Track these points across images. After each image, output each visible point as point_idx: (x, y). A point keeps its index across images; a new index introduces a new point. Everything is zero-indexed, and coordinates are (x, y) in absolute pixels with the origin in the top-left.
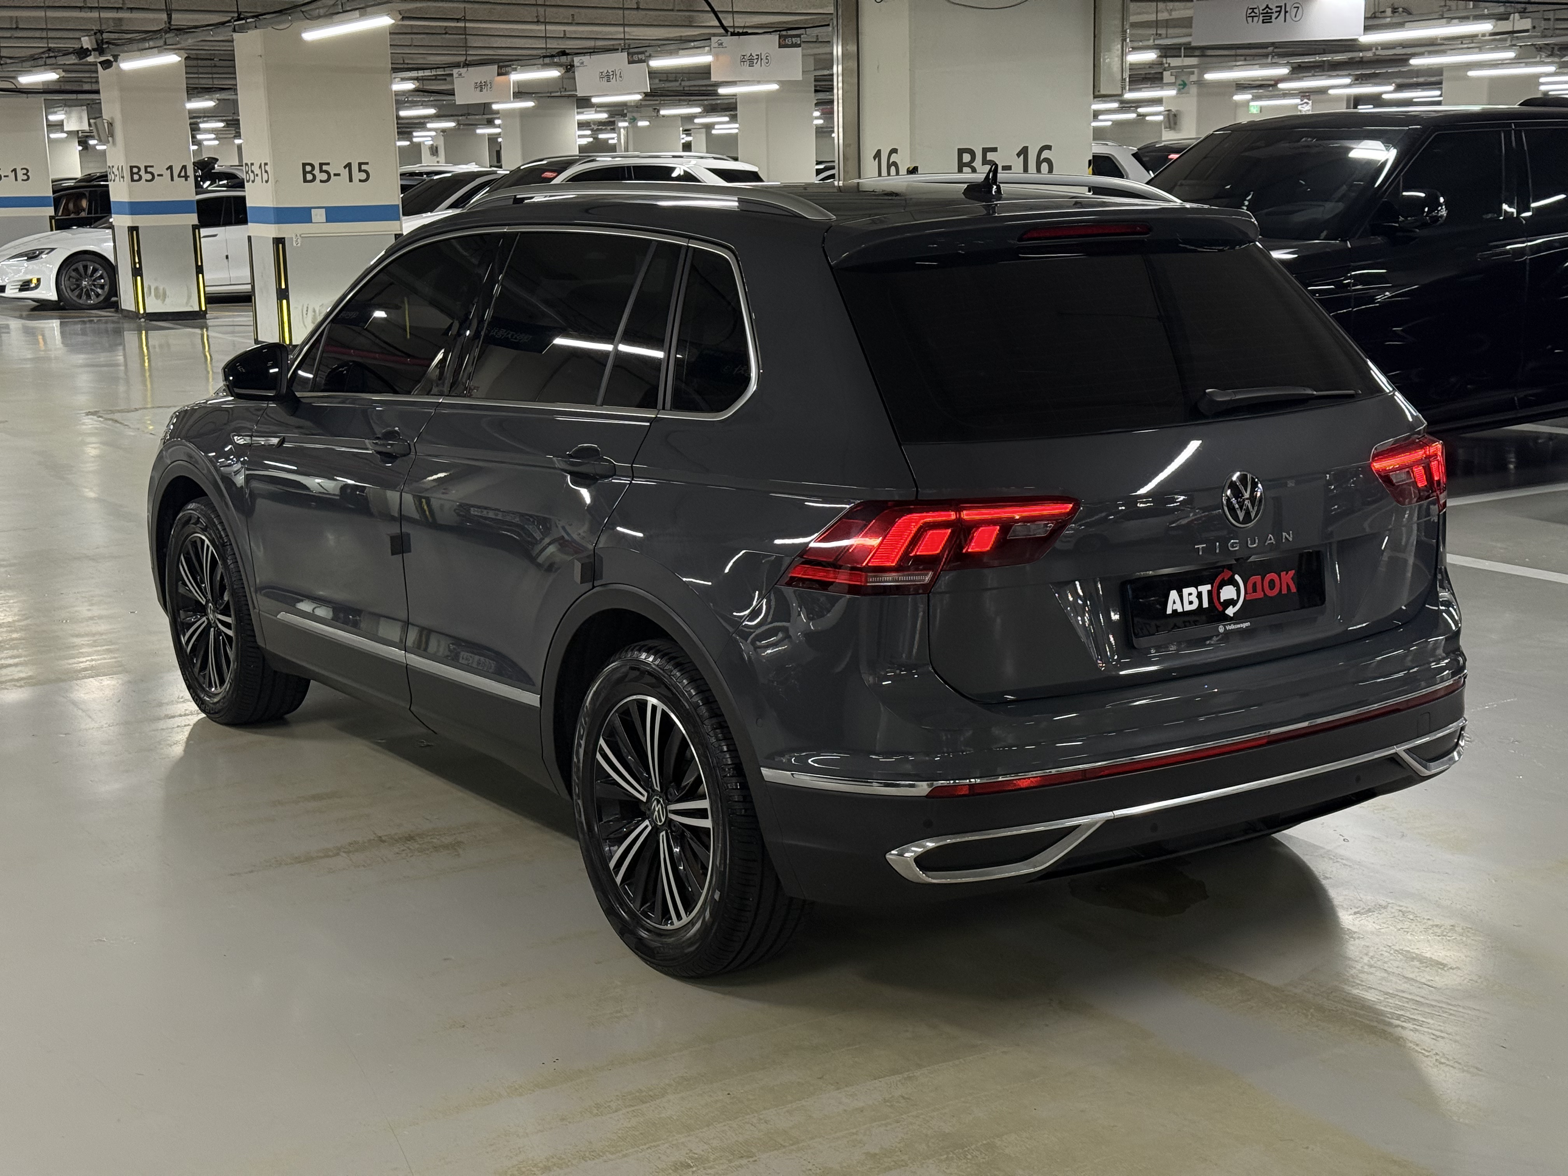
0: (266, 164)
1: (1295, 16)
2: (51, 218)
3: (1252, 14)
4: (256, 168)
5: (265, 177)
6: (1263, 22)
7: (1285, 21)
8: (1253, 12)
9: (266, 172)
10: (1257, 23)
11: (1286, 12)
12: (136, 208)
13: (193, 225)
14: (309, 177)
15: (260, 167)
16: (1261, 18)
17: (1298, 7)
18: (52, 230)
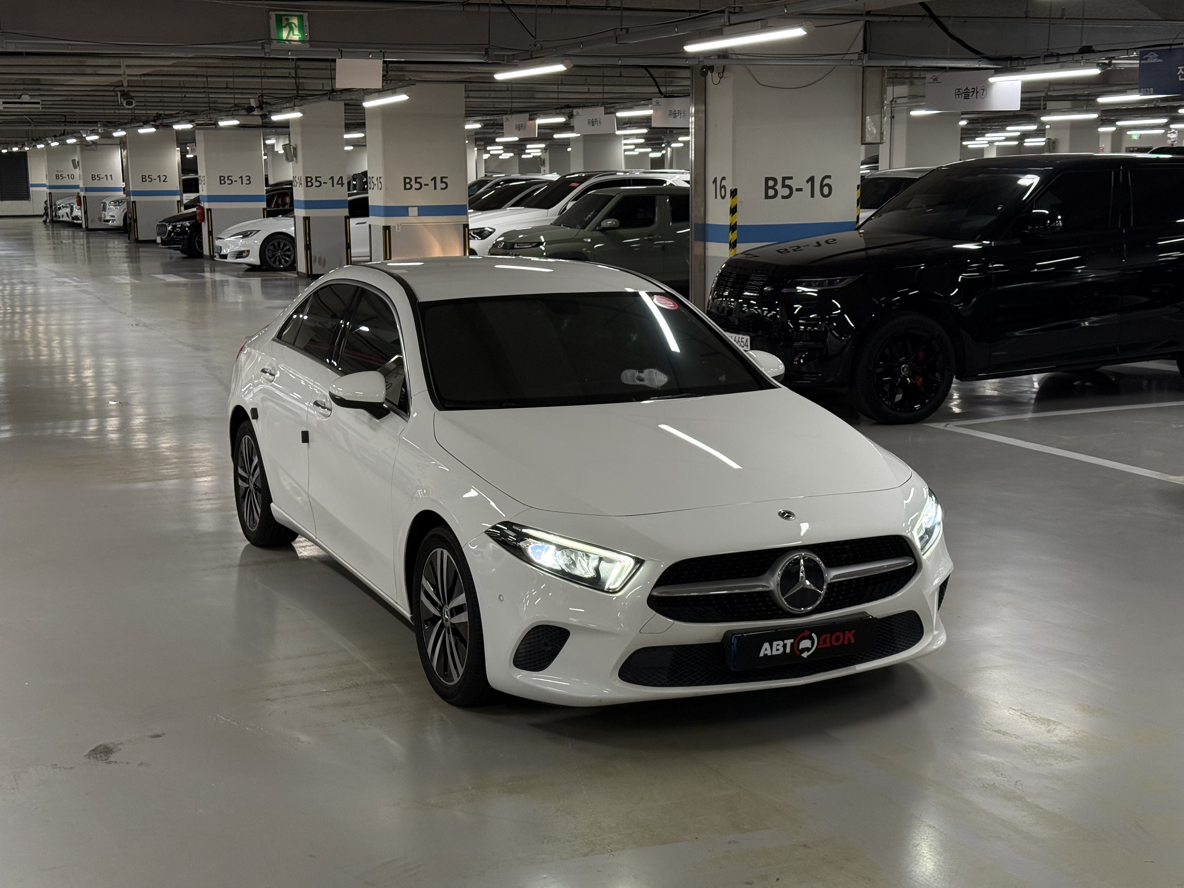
0: (380, 178)
1: (982, 95)
2: (264, 209)
3: (958, 93)
4: (374, 180)
5: (380, 187)
6: (965, 98)
7: (977, 98)
8: (959, 91)
9: (380, 183)
10: (961, 99)
11: (977, 92)
12: (308, 205)
13: (345, 217)
14: (408, 186)
15: (377, 179)
16: (963, 96)
17: (984, 89)
18: (264, 217)
